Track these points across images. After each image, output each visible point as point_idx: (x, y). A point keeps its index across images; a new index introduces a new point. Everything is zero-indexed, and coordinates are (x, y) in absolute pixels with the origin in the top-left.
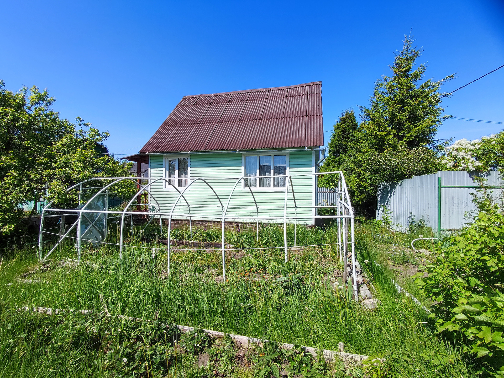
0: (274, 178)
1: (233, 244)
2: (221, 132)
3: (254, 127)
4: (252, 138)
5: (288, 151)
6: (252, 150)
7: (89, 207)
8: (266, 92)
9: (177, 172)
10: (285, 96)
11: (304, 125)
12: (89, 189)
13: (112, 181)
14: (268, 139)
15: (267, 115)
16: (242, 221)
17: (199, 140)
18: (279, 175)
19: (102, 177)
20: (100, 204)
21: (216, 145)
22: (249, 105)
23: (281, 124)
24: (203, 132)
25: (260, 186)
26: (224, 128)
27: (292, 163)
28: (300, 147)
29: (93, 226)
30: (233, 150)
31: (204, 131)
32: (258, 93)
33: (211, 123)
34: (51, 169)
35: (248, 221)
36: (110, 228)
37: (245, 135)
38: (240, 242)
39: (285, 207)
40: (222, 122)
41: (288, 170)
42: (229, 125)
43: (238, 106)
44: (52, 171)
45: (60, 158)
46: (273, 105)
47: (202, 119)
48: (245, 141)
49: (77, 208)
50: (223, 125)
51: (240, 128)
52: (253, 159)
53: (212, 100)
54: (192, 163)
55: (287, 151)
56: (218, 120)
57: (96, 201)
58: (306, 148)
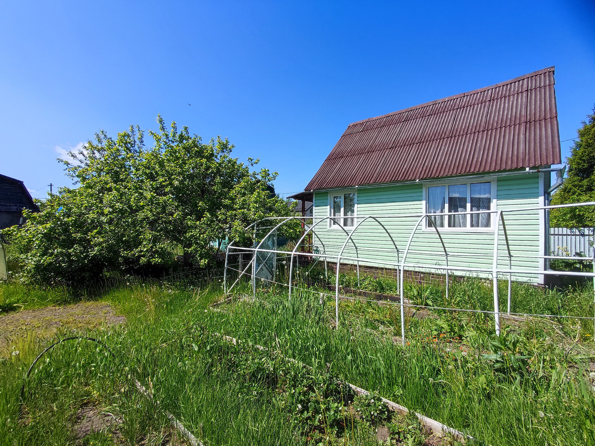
0: (472, 215)
1: (412, 299)
2: (395, 160)
3: (440, 149)
4: (438, 162)
5: (495, 176)
6: (438, 178)
7: (262, 247)
8: (457, 100)
9: (342, 209)
10: (488, 99)
11: (522, 136)
12: (262, 229)
13: (281, 221)
14: (462, 162)
15: (459, 130)
16: (424, 271)
17: (367, 172)
18: (479, 210)
19: (273, 217)
20: (270, 243)
21: (389, 176)
22: (432, 121)
23: (482, 141)
24: (373, 162)
25: (450, 226)
26: (398, 154)
27: (499, 193)
28: (516, 169)
29: (264, 264)
30: (410, 180)
31: (374, 160)
32: (444, 103)
33: (381, 150)
34: (233, 210)
35: (433, 271)
36: (279, 269)
37: (428, 160)
38: (421, 298)
39: (495, 255)
40: (396, 147)
41: (494, 203)
42: (406, 150)
43: (417, 124)
44: (234, 212)
45: (240, 200)
46: (468, 115)
47: (371, 147)
48: (427, 167)
49: (252, 247)
50: (397, 151)
51: (419, 152)
52: (438, 190)
53: (382, 123)
54: (359, 199)
55: (493, 176)
56: (391, 145)
57: (267, 240)
58: (527, 169)
